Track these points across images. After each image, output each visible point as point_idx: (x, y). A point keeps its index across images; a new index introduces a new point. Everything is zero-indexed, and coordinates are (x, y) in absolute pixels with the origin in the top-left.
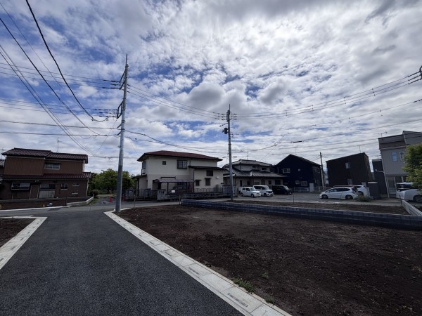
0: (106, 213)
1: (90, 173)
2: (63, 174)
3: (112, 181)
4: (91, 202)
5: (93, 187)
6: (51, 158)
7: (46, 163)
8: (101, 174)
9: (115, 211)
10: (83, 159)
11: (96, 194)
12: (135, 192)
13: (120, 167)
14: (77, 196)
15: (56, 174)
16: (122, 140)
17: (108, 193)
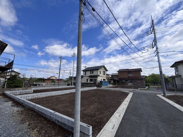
0: (158, 95)
1: (144, 76)
2: (134, 77)
3: (155, 79)
4: (147, 89)
5: (147, 82)
6: (129, 71)
7: (128, 73)
8: (149, 76)
9: (162, 95)
10: (139, 70)
11: (149, 85)
12: (173, 86)
13: (161, 72)
14: (140, 86)
15: (131, 77)
16: (158, 58)
17: (154, 85)
